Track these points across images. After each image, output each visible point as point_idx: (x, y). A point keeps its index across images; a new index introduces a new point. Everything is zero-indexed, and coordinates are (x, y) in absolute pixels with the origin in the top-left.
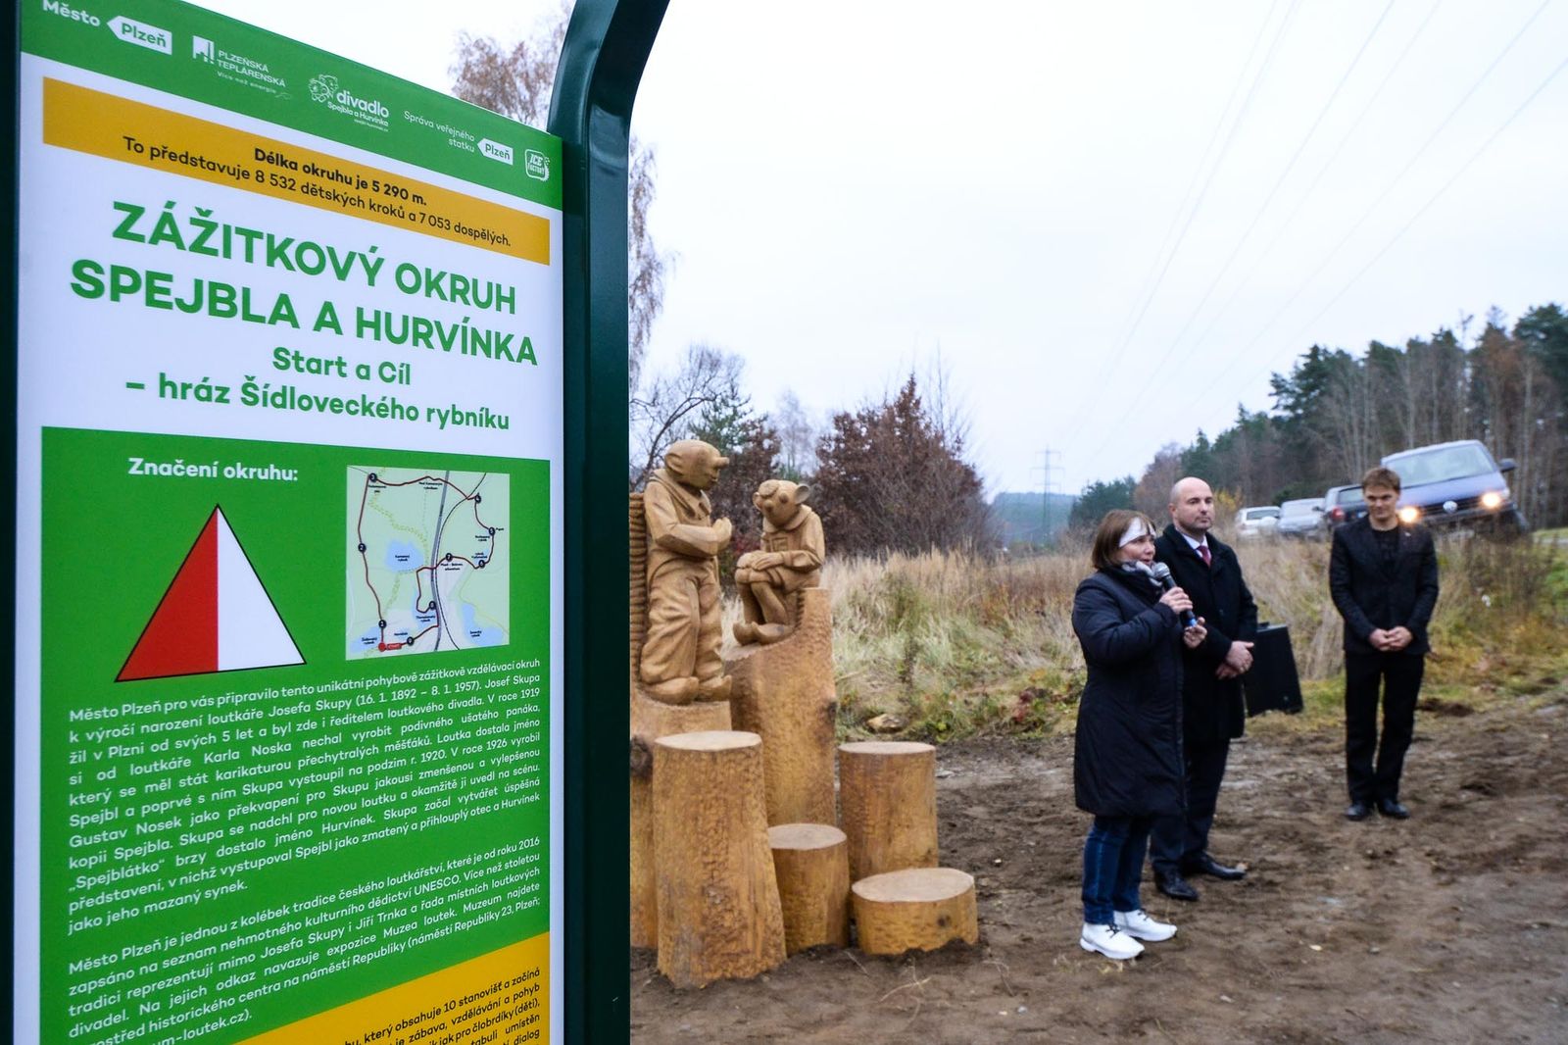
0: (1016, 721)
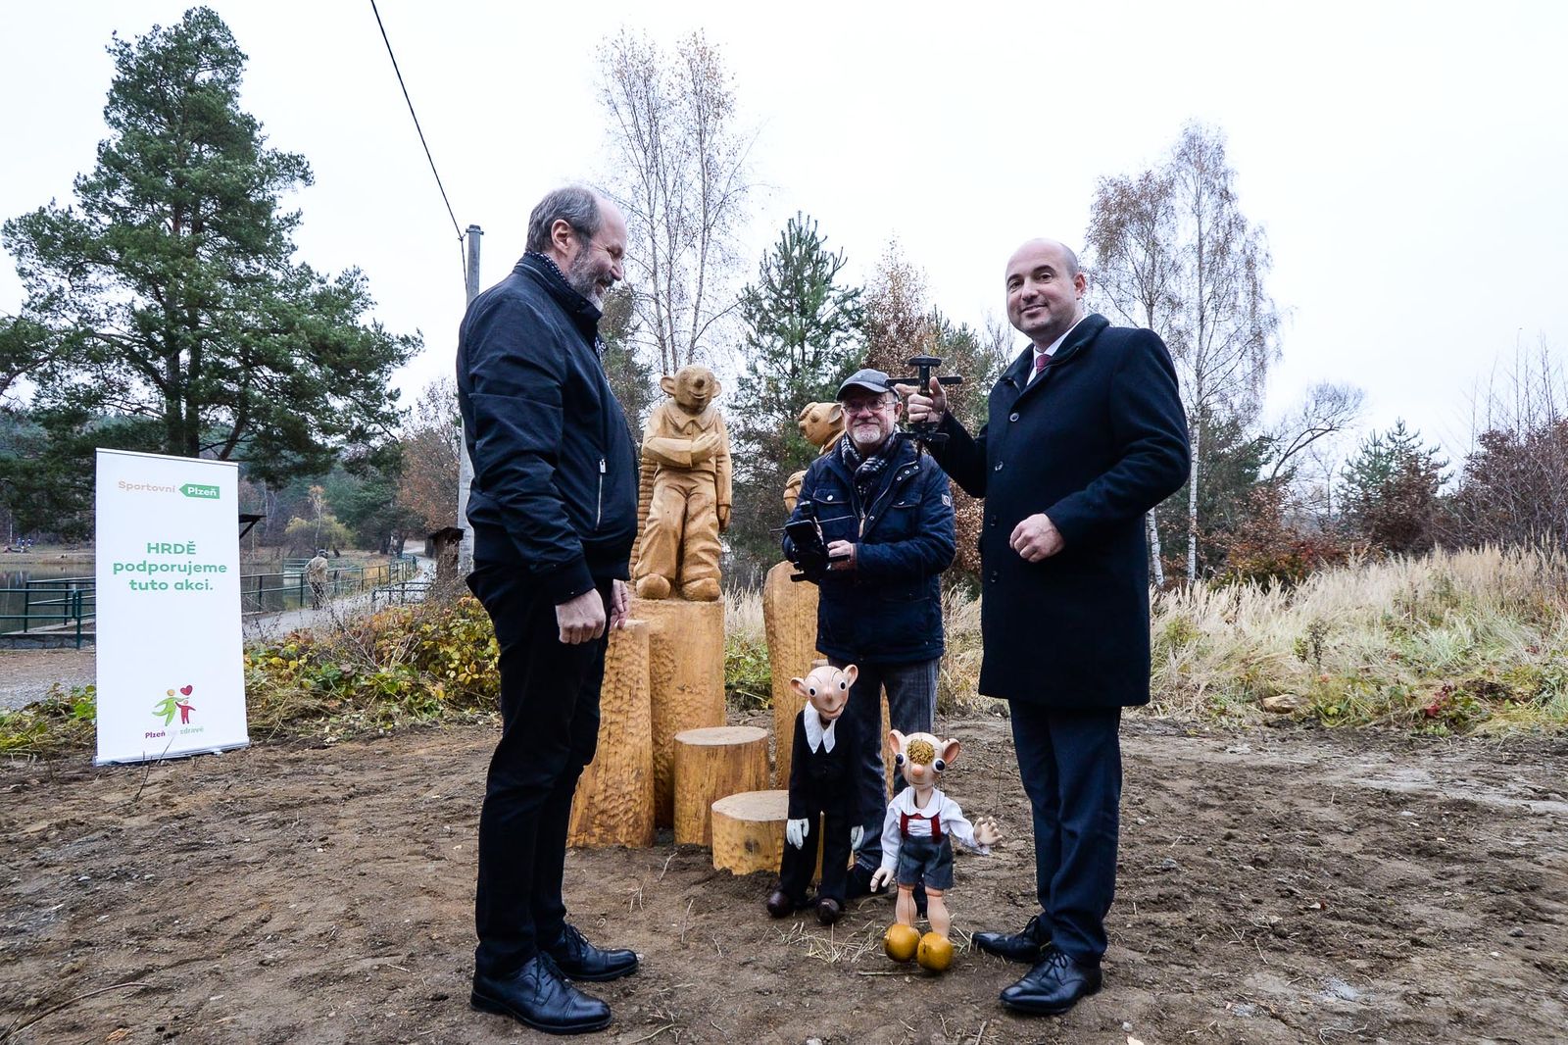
0: (1428, 715)
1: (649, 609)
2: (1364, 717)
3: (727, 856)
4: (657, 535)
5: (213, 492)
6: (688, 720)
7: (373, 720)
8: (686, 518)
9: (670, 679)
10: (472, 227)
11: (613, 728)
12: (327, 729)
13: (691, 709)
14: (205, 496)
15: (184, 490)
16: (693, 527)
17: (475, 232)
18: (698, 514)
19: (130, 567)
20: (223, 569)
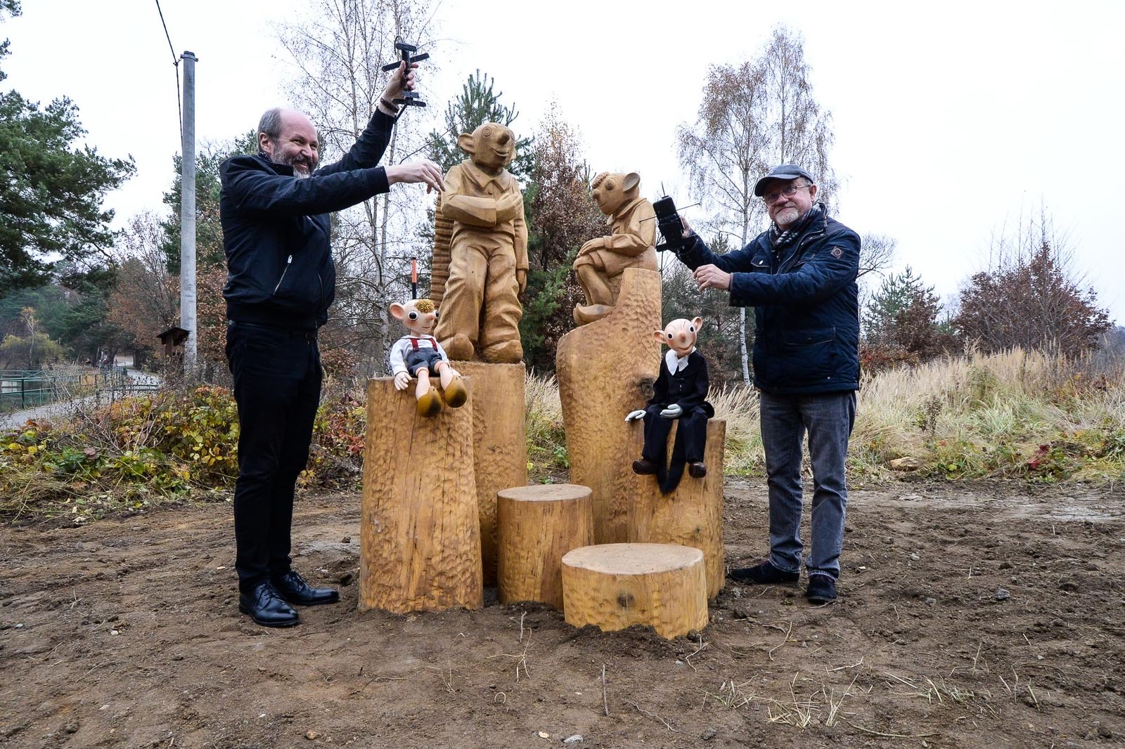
0: (1031, 468)
2: (979, 471)
3: (591, 612)
4: (462, 295)
6: (499, 479)
7: (121, 500)
8: (489, 279)
9: (480, 440)
10: (186, 53)
11: (447, 486)
12: (75, 510)
13: (502, 469)
16: (496, 289)
17: (189, 58)
18: (500, 276)
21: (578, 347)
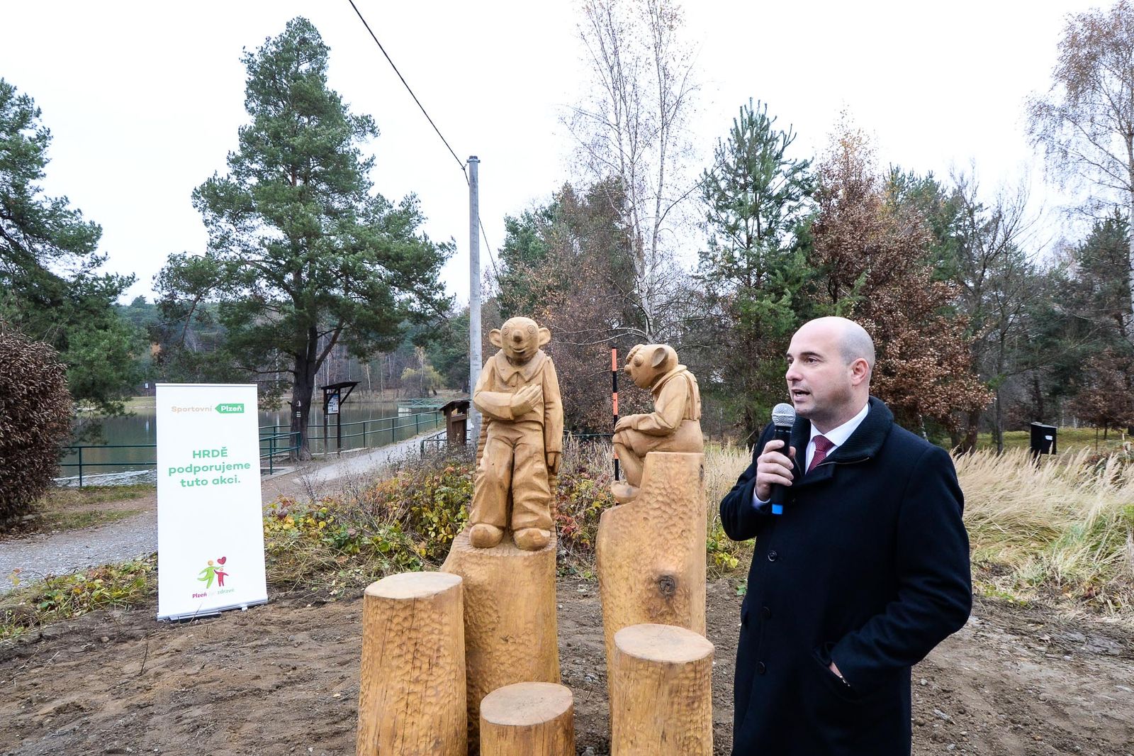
1: (474, 560)
4: (483, 486)
5: (239, 408)
6: (511, 669)
7: (369, 575)
8: (512, 468)
9: (494, 629)
10: (471, 157)
12: (334, 583)
13: (514, 659)
14: (233, 412)
15: (218, 408)
16: (519, 477)
17: (474, 160)
18: (523, 464)
19: (181, 470)
20: (247, 466)
21: (608, 531)
